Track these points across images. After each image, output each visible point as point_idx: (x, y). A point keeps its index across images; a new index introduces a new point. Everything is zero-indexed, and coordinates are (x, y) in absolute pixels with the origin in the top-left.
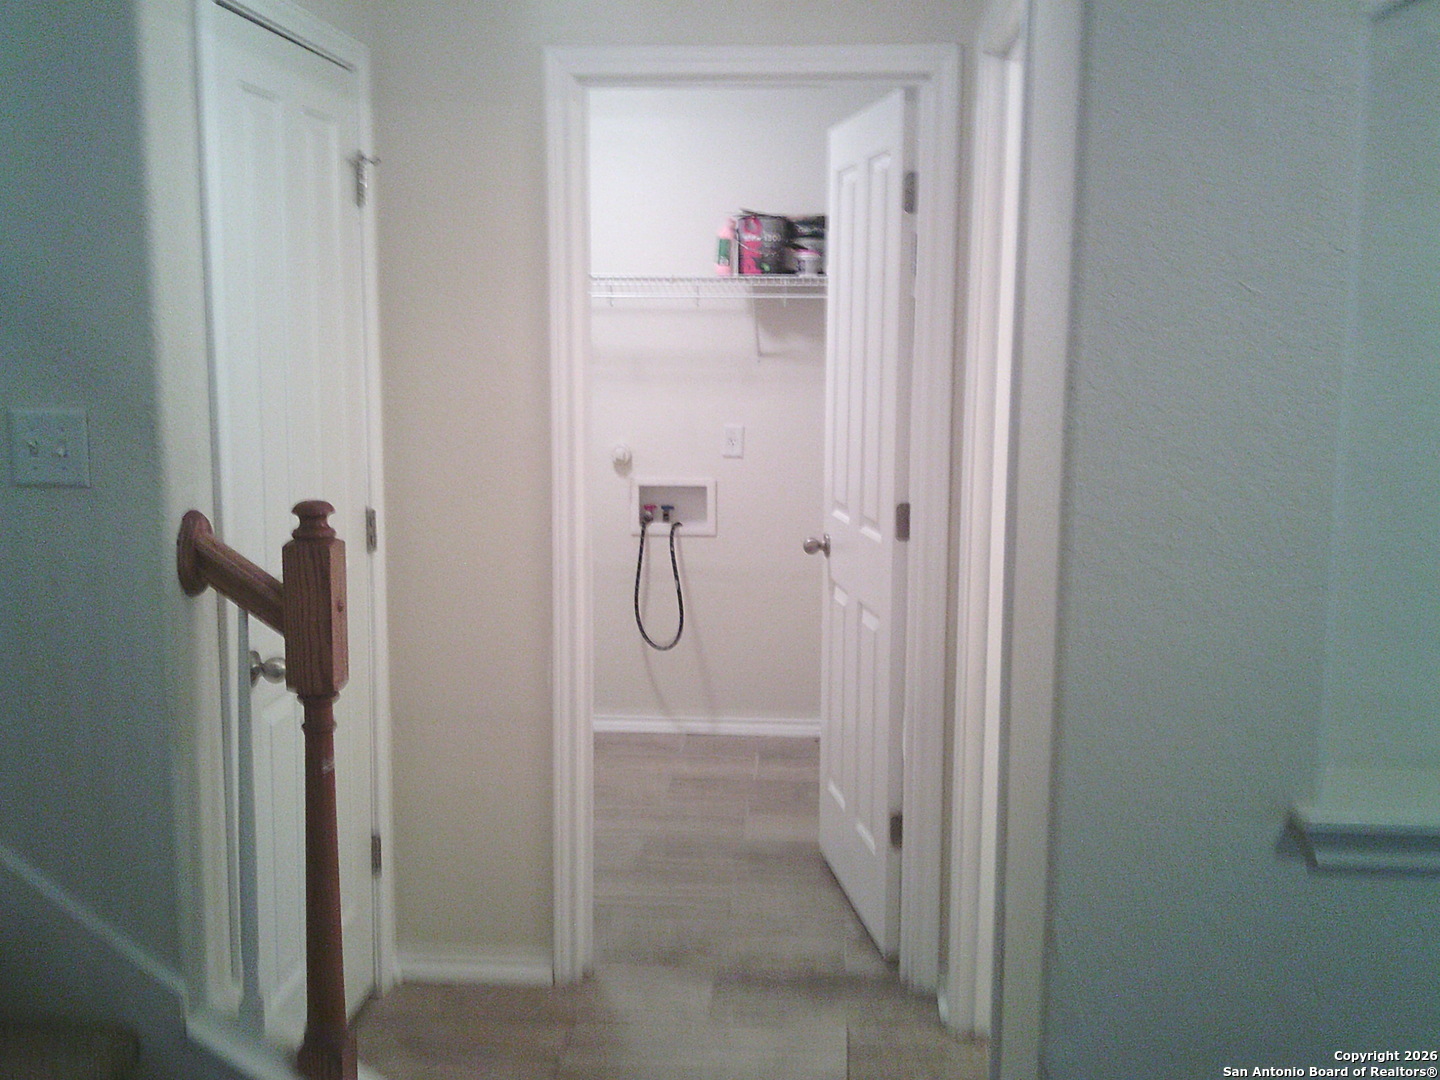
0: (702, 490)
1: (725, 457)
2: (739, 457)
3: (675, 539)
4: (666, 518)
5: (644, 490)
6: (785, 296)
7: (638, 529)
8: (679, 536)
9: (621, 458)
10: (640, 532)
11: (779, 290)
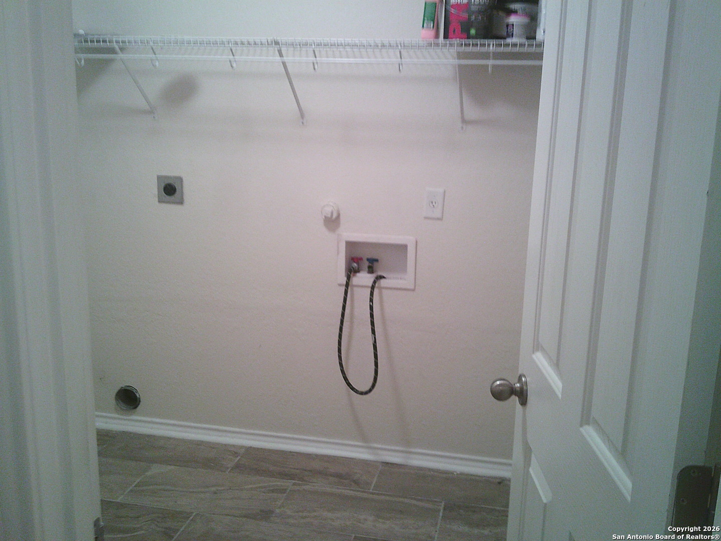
0: (403, 248)
1: (426, 218)
2: (438, 219)
3: (376, 291)
4: (371, 270)
5: (350, 245)
6: (491, 62)
7: (344, 280)
8: (380, 288)
9: (329, 216)
10: (345, 283)
11: (486, 56)
